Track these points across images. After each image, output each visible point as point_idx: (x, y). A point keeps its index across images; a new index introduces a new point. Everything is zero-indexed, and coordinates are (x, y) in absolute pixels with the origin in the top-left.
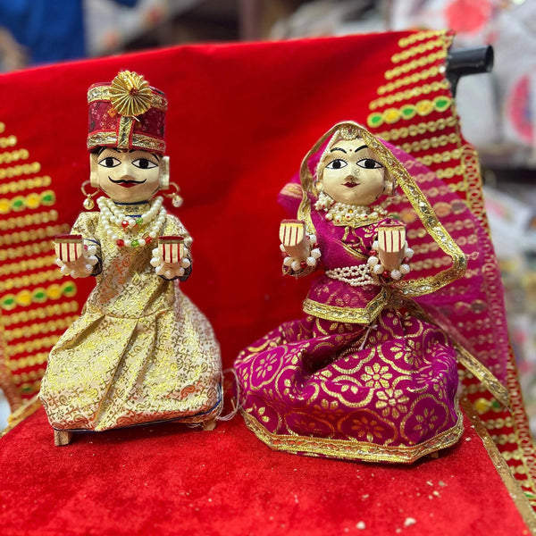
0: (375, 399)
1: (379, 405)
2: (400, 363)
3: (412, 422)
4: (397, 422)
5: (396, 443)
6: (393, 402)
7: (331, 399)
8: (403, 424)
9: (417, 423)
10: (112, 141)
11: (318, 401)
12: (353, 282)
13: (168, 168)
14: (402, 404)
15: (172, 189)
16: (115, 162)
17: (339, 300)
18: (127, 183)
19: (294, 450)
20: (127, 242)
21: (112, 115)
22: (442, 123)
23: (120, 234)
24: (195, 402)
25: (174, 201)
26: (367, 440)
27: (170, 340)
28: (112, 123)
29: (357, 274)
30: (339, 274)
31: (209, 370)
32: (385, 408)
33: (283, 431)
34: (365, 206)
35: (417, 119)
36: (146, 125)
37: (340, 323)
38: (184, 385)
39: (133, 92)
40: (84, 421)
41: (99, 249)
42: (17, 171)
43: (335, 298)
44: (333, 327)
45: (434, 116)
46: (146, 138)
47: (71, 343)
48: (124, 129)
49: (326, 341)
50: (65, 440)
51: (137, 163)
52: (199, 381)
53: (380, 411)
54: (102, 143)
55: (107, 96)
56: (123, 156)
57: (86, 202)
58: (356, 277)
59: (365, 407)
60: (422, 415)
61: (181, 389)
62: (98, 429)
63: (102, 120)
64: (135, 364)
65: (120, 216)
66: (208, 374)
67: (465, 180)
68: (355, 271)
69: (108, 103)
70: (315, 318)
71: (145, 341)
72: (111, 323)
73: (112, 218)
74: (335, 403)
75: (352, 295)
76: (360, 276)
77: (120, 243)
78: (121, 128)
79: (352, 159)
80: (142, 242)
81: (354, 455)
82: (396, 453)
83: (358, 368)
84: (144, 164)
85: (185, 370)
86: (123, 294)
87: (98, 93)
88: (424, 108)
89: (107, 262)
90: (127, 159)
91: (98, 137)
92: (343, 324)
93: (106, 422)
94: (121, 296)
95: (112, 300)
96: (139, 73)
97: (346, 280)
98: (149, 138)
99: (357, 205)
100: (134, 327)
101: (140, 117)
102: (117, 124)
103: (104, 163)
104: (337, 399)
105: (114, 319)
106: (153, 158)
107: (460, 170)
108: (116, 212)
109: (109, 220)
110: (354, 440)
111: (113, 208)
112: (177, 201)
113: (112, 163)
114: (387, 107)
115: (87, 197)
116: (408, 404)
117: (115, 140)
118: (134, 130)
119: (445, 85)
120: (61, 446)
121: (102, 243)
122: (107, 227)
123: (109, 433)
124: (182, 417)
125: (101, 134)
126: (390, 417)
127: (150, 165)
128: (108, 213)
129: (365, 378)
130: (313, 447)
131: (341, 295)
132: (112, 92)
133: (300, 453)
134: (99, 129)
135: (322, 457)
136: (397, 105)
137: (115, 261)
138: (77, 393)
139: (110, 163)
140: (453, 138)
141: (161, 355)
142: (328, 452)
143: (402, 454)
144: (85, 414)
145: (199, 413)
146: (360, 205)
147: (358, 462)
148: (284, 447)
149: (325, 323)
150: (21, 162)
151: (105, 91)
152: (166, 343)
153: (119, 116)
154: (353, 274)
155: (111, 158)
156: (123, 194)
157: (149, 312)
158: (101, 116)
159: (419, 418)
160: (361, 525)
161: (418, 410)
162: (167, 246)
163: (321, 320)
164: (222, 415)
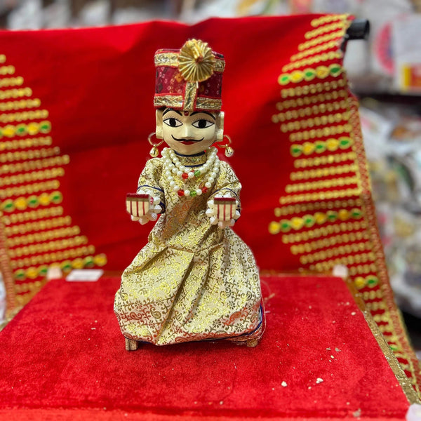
10: (179, 105)
13: (222, 123)
16: (178, 123)
18: (188, 141)
20: (187, 192)
21: (179, 80)
27: (220, 271)
28: (179, 87)
31: (253, 298)
36: (208, 89)
38: (233, 311)
39: (199, 60)
41: (163, 196)
46: (207, 100)
47: (140, 268)
48: (190, 94)
50: (134, 347)
51: (197, 124)
52: (245, 308)
54: (168, 105)
55: (175, 63)
56: (184, 118)
57: (152, 151)
61: (230, 315)
62: (161, 343)
63: (169, 84)
64: (191, 291)
65: (182, 167)
66: (252, 302)
69: (175, 69)
71: (201, 273)
72: (173, 254)
73: (174, 170)
78: (187, 93)
80: (199, 192)
84: (202, 125)
85: (233, 297)
86: (182, 230)
87: (165, 59)
89: (169, 207)
90: (187, 122)
91: (165, 99)
94: (180, 232)
95: (174, 237)
96: (204, 41)
98: (210, 100)
100: (191, 260)
102: (183, 88)
103: (168, 122)
105: (175, 251)
106: (210, 118)
108: (177, 163)
109: (171, 171)
111: (175, 159)
112: (229, 152)
113: (175, 123)
115: (153, 146)
117: (182, 104)
118: (199, 94)
120: (130, 351)
121: (165, 191)
122: (170, 178)
125: (168, 97)
127: (208, 124)
128: (171, 165)
132: (180, 60)
134: (167, 92)
137: (176, 206)
139: (173, 123)
141: (212, 283)
145: (244, 335)
151: (172, 58)
153: (185, 82)
155: (174, 119)
156: (183, 149)
157: (204, 247)
158: (169, 80)
162: (222, 206)
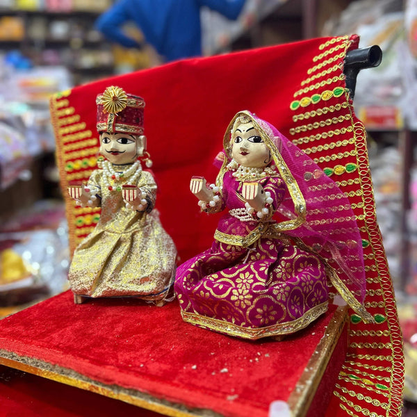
0: (231, 294)
1: (233, 298)
2: (261, 274)
3: (254, 312)
4: (244, 311)
5: (247, 325)
6: (241, 297)
7: (206, 291)
8: (248, 312)
9: (258, 313)
10: (104, 128)
11: (198, 291)
12: (242, 219)
14: (247, 299)
15: (146, 156)
16: (108, 141)
17: (233, 230)
18: (115, 152)
19: (195, 323)
20: (114, 188)
21: (104, 113)
22: (339, 106)
23: (112, 183)
24: (148, 288)
25: (146, 164)
26: (231, 322)
28: (104, 118)
29: (245, 213)
30: (235, 213)
32: (236, 301)
33: (190, 310)
34: (258, 168)
35: (322, 104)
36: (125, 118)
37: (232, 246)
38: (143, 276)
39: (115, 99)
40: (86, 291)
41: (100, 192)
42: (84, 144)
43: (232, 228)
44: (229, 248)
45: (333, 101)
46: (124, 125)
47: (87, 246)
48: (110, 121)
49: (218, 255)
50: (80, 301)
51: (120, 141)
52: (152, 275)
53: (233, 302)
54: (102, 129)
55: (102, 102)
56: (111, 137)
58: (244, 215)
59: (225, 298)
60: (262, 308)
61: (140, 278)
62: (93, 296)
63: (100, 116)
64: (116, 260)
65: (113, 172)
66: (158, 271)
67: (356, 149)
68: (243, 211)
69: (103, 106)
70: (219, 242)
71: (124, 248)
72: (107, 236)
73: (108, 173)
74: (208, 294)
75: (242, 227)
76: (247, 215)
77: (110, 188)
78: (108, 121)
79: (245, 136)
81: (223, 330)
82: (246, 332)
83: (236, 274)
84: (124, 141)
85: (144, 267)
86: (115, 219)
88: (326, 95)
89: (104, 199)
90: (114, 138)
92: (235, 246)
93: (98, 293)
94: (113, 220)
96: (120, 86)
97: (238, 217)
98: (126, 125)
99: (251, 168)
100: (118, 239)
101: (119, 113)
102: (106, 118)
103: (104, 141)
104: (209, 291)
105: (108, 234)
106: (130, 137)
107: (353, 141)
108: (111, 170)
109: (107, 175)
110: (225, 321)
111: (110, 167)
112: (149, 163)
114: (304, 95)
116: (252, 300)
117: (106, 127)
118: (117, 121)
119: (341, 78)
120: (77, 304)
121: (102, 188)
122: (105, 179)
123: (98, 299)
124: (140, 296)
125: (99, 124)
126: (240, 307)
127: (129, 142)
128: (106, 170)
129: (238, 281)
130: (204, 322)
131: (235, 227)
132: (104, 99)
133: (197, 325)
134: (99, 121)
135: (208, 329)
136: (309, 94)
137: (108, 199)
138: (83, 274)
140: (348, 117)
141: (133, 257)
142: (211, 327)
143: (249, 333)
144: (86, 286)
145: (151, 294)
146: (254, 167)
147: (225, 335)
148: (190, 320)
149: (225, 246)
150: (87, 139)
151: (101, 99)
152: (137, 250)
153: (107, 113)
154: (242, 213)
155: (106, 138)
156: (113, 159)
157: (129, 230)
158: (100, 114)
159: (259, 310)
160: (194, 367)
161: (259, 305)
162: (127, 191)
163: (223, 244)
164: (166, 298)
